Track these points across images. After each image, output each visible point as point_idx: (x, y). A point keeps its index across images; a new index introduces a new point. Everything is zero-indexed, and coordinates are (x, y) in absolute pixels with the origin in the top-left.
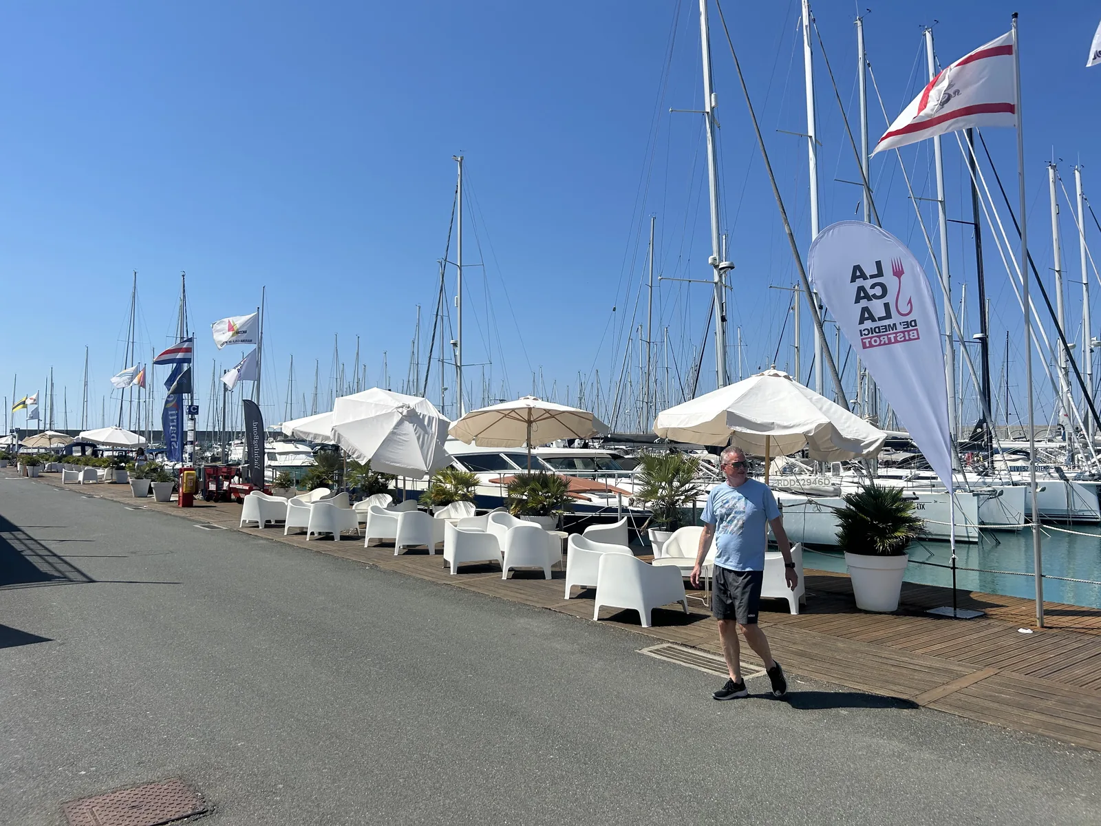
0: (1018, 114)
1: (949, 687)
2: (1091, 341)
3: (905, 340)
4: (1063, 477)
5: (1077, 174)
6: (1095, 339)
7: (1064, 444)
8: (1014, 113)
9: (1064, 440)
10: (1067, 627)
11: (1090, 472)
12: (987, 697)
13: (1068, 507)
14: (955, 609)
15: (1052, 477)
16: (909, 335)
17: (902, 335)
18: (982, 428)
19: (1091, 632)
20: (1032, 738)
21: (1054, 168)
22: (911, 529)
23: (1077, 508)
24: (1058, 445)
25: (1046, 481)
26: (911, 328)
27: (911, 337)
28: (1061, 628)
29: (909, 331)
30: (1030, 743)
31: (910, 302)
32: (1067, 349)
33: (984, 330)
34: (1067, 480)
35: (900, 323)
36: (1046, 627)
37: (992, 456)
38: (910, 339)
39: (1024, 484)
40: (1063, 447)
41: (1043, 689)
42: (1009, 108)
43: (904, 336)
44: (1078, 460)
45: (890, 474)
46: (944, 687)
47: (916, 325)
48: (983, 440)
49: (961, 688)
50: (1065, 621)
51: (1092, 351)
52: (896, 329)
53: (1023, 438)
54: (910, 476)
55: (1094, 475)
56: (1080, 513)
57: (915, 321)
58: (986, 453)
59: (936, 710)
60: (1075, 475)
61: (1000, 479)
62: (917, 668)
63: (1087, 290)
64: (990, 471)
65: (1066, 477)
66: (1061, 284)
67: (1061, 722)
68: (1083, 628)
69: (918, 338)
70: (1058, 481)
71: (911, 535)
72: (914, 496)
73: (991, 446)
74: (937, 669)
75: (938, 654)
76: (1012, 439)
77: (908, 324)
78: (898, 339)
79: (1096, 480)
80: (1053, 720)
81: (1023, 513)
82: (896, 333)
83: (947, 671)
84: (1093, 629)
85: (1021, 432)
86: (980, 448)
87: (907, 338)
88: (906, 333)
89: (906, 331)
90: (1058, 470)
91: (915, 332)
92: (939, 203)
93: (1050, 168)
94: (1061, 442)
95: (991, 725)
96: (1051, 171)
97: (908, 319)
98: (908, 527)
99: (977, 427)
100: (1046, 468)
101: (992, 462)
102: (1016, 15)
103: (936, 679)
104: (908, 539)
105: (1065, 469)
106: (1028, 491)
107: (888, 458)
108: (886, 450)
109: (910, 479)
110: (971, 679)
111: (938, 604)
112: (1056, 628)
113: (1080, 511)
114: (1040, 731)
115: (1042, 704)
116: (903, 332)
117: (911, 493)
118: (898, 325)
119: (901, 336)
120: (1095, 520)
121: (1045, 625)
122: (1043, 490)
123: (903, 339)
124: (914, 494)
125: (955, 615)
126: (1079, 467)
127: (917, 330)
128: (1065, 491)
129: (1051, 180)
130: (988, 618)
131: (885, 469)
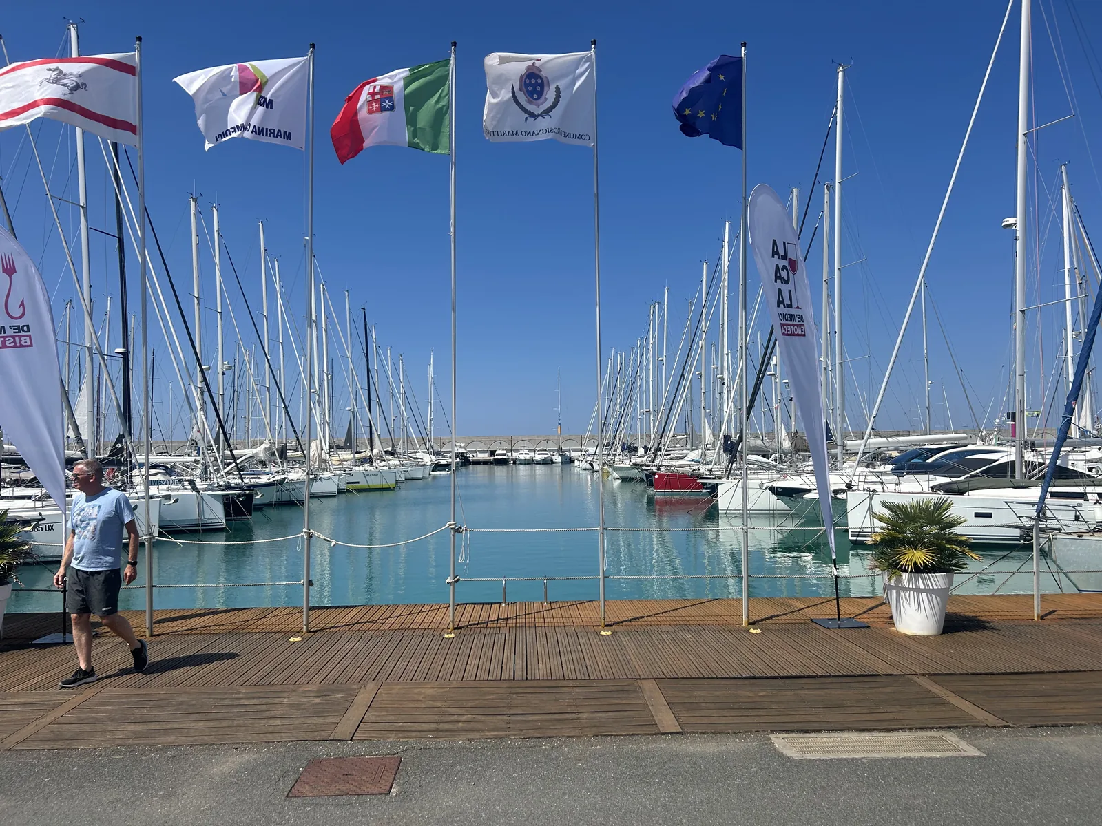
0: (140, 137)
1: (44, 720)
2: (223, 364)
3: (15, 346)
4: (195, 489)
5: (215, 211)
6: (226, 363)
7: (198, 458)
8: (135, 134)
9: (199, 455)
10: (174, 632)
11: (218, 483)
12: (82, 720)
13: (199, 516)
14: (65, 635)
15: (186, 489)
16: (20, 341)
17: (12, 340)
18: (121, 443)
19: (195, 632)
20: (122, 751)
21: (195, 201)
22: (15, 554)
23: (207, 517)
24: (193, 459)
25: (180, 493)
26: (22, 333)
27: (23, 343)
28: (168, 633)
29: (20, 337)
30: (118, 757)
31: (22, 304)
32: (202, 370)
33: (125, 345)
34: (198, 492)
35: (10, 327)
36: (155, 635)
37: (131, 471)
38: (21, 346)
39: (159, 497)
40: (198, 461)
41: (142, 698)
42: (132, 128)
43: (14, 341)
44: (210, 473)
45: (16, 494)
46: (37, 721)
47: (29, 331)
48: (123, 455)
49: (56, 719)
50: (173, 626)
51: (224, 374)
52: (5, 333)
53: (165, 453)
54: (40, 495)
55: (221, 486)
56: (209, 522)
57: (28, 326)
58: (125, 468)
59: (23, 750)
60: (206, 486)
61: (136, 493)
62: (10, 708)
63: (221, 318)
64: (128, 486)
65: (197, 489)
66: (199, 310)
67: (152, 726)
68: (188, 630)
69: (31, 345)
70: (191, 493)
71: (14, 561)
72: (40, 517)
73: (131, 461)
74: (32, 704)
75: (37, 687)
76: (155, 454)
77: (19, 329)
78: (7, 343)
79: (223, 491)
80: (145, 727)
81: (157, 526)
82: (5, 337)
83: (43, 703)
84: (196, 629)
85: (164, 447)
86: (119, 463)
87: (18, 344)
88: (17, 339)
89: (16, 336)
90: (191, 482)
91: (28, 338)
92: (81, 209)
93: (191, 200)
94: (196, 456)
95: (82, 749)
96: (192, 203)
97: (20, 323)
98: (12, 553)
99: (116, 443)
100: (180, 481)
101: (131, 476)
102: (140, 39)
103: (29, 715)
104: (11, 566)
105: (198, 481)
106: (162, 503)
107: (16, 476)
108: (15, 468)
109: (40, 498)
110: (67, 706)
111: (46, 632)
112: (164, 634)
113: (209, 519)
114: (130, 741)
115: (137, 713)
116: (13, 337)
117: (37, 513)
118: (7, 328)
119: (10, 341)
120: (221, 527)
121: (154, 633)
122: (176, 501)
123: (13, 344)
124: (40, 514)
125: (65, 641)
126: (210, 479)
127: (30, 336)
128: (196, 500)
129: (192, 212)
130: (101, 637)
131: (11, 489)
